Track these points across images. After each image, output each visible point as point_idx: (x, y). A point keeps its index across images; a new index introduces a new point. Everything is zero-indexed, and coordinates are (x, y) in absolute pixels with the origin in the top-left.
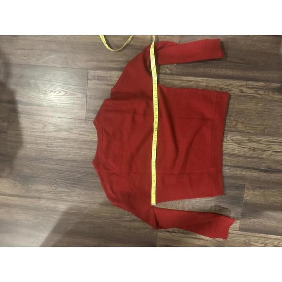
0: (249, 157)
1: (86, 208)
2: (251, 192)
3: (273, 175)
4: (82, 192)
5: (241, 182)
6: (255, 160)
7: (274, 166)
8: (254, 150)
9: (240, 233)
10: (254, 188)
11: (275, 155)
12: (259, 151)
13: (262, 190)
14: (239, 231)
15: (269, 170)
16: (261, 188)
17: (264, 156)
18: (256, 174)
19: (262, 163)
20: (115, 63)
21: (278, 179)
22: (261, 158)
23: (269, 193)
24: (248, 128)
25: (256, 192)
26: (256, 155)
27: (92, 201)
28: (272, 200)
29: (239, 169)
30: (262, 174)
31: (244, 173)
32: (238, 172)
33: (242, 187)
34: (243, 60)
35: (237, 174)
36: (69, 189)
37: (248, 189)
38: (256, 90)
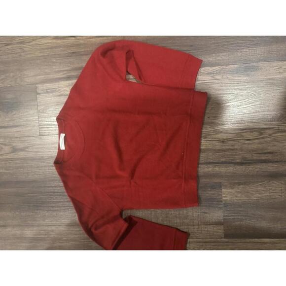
0: (219, 151)
1: (53, 231)
2: (229, 190)
3: (251, 166)
4: (47, 214)
5: (216, 180)
6: (227, 153)
7: (249, 156)
8: (223, 142)
9: (226, 240)
10: (233, 185)
11: (248, 144)
12: (229, 142)
13: (242, 186)
14: (225, 237)
15: (244, 162)
16: (239, 184)
17: (236, 147)
18: (231, 169)
19: (236, 155)
20: (62, 73)
21: (258, 172)
22: (232, 150)
23: (251, 188)
24: (211, 118)
25: (236, 190)
26: (226, 147)
27: (58, 223)
28: (255, 196)
29: (211, 166)
30: (238, 167)
31: (217, 169)
32: (210, 169)
33: (219, 186)
34: (192, 46)
35: (209, 171)
36: (33, 213)
37: (226, 187)
38: (212, 75)
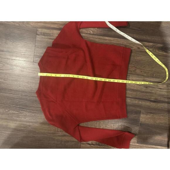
0: (143, 92)
1: (30, 126)
2: (145, 116)
3: (159, 104)
4: (28, 114)
5: (138, 109)
6: (147, 94)
7: (159, 98)
8: (147, 87)
10: (147, 113)
11: (160, 91)
12: (150, 88)
13: (152, 114)
14: (137, 143)
15: (155, 101)
16: (151, 113)
17: (153, 92)
18: (148, 104)
19: (152, 96)
20: (57, 25)
21: (162, 108)
22: (151, 93)
23: (156, 116)
25: (148, 116)
26: (148, 91)
27: (34, 121)
28: (158, 122)
29: (137, 100)
30: (152, 103)
31: (140, 102)
32: (137, 102)
33: (139, 113)
34: (139, 28)
35: (136, 103)
36: (18, 112)
37: (143, 113)
38: (148, 48)
